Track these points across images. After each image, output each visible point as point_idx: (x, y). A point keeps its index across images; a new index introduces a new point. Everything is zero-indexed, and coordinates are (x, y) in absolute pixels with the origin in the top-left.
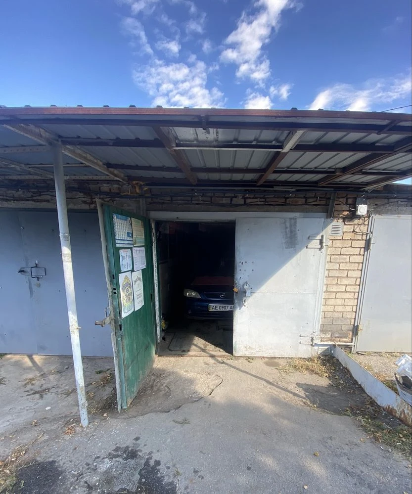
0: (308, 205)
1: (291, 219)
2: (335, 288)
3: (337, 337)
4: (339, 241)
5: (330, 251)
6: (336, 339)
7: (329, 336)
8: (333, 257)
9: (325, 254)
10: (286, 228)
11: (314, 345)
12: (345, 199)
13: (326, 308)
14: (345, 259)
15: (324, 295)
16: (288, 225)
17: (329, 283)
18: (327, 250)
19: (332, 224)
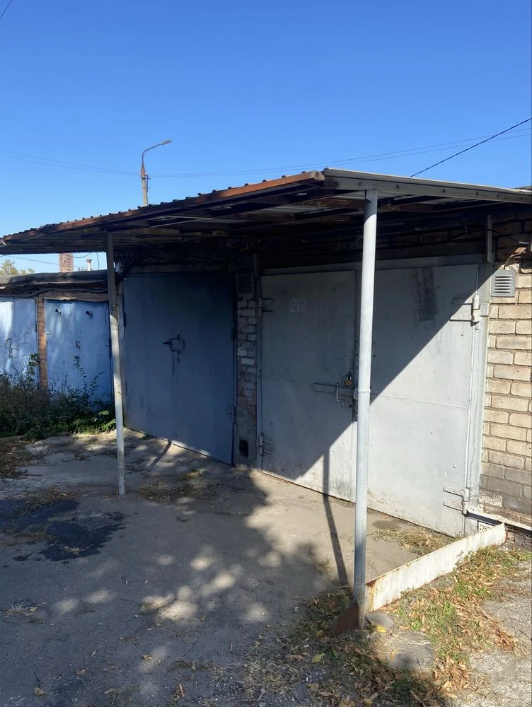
0: (455, 241)
1: (424, 268)
2: (506, 403)
3: (514, 510)
4: (511, 307)
5: (493, 327)
6: (514, 514)
7: (499, 504)
8: (501, 339)
9: (482, 333)
10: (419, 285)
11: (465, 513)
12: (518, 225)
13: (490, 441)
14: (525, 343)
15: (486, 415)
16: (421, 279)
17: (494, 390)
18: (486, 324)
19: (497, 273)
